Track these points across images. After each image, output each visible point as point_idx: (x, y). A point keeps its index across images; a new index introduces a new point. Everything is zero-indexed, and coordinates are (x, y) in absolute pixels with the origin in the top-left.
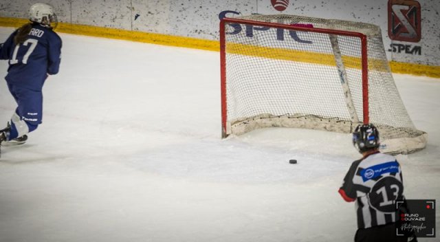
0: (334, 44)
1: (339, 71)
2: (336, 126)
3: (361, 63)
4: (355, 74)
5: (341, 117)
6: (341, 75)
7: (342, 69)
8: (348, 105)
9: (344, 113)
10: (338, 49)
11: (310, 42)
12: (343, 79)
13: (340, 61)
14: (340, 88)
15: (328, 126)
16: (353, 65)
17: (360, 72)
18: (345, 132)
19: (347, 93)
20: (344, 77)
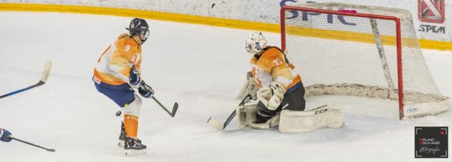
0: (374, 26)
1: (378, 48)
2: (376, 93)
3: (396, 41)
4: (391, 50)
5: (380, 86)
6: (380, 52)
7: (380, 46)
8: (386, 76)
9: (383, 83)
10: (377, 30)
11: (355, 25)
12: (381, 56)
13: (378, 40)
14: (379, 62)
15: (369, 93)
16: (389, 43)
17: (395, 48)
18: (384, 98)
19: (385, 66)
20: (382, 53)
